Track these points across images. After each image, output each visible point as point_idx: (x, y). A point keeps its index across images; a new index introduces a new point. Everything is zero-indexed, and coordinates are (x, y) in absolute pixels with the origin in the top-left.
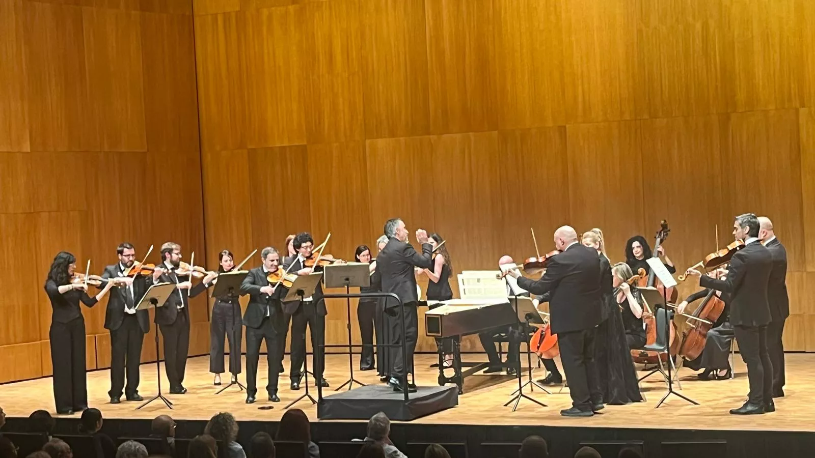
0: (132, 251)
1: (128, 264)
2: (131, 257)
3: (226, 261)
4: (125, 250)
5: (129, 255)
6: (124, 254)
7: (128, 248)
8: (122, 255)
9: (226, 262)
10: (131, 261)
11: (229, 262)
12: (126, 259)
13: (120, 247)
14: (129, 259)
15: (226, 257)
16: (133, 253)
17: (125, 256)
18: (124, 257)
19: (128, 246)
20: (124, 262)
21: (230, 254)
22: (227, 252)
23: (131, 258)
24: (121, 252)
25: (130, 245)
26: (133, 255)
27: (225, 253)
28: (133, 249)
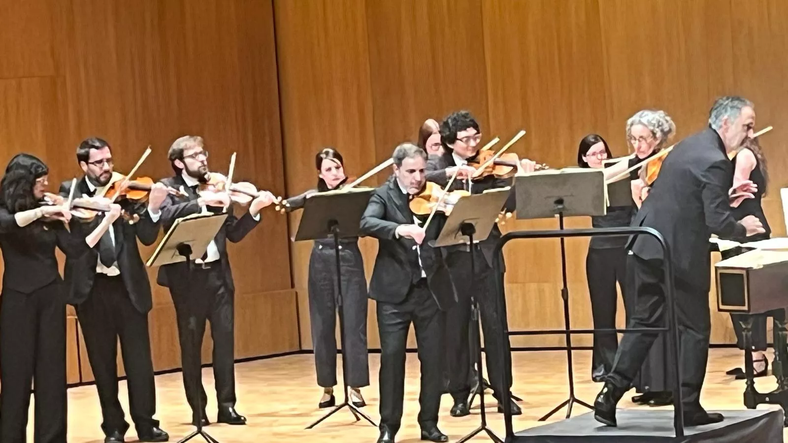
0: (106, 153)
1: (102, 179)
2: (106, 164)
3: (329, 169)
4: (93, 151)
5: (100, 162)
6: (90, 161)
7: (97, 148)
8: (87, 163)
9: (331, 171)
10: (106, 172)
11: (334, 171)
12: (97, 169)
13: (81, 148)
14: (101, 168)
15: (326, 163)
16: (109, 155)
17: (93, 163)
18: (92, 166)
19: (97, 144)
20: (93, 176)
21: (337, 155)
22: (331, 151)
23: (106, 166)
24: (85, 158)
25: (100, 140)
26: (108, 160)
27: (327, 153)
28: (107, 148)
